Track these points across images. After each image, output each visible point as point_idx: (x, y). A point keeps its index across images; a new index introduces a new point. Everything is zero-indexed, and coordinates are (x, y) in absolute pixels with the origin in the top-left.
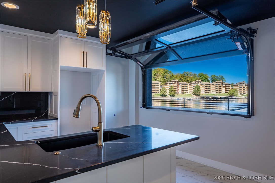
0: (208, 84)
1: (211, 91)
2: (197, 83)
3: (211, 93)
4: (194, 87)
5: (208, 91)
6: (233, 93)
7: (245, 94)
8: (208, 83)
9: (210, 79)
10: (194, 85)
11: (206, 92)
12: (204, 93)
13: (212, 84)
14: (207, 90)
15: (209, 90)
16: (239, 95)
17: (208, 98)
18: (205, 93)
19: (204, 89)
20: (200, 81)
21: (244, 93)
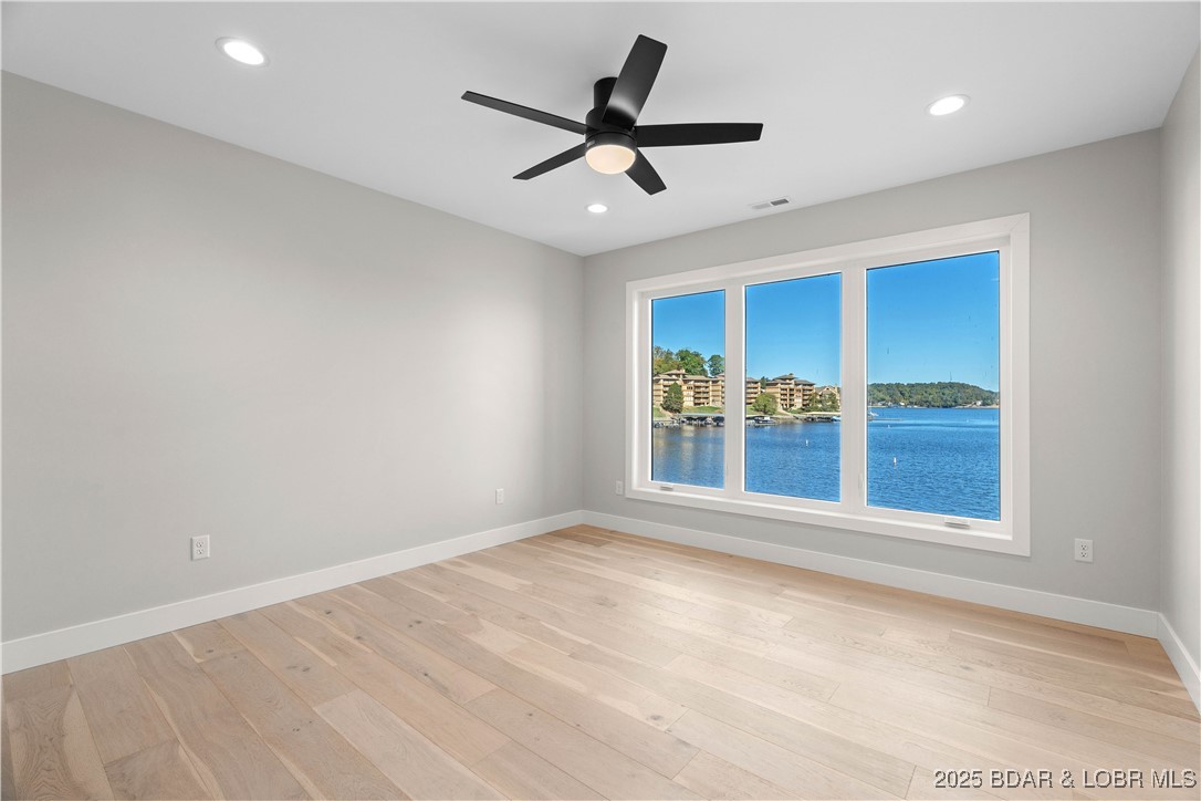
0: (702, 381)
1: (711, 399)
2: (674, 377)
3: (711, 404)
4: (667, 389)
5: (702, 400)
6: (765, 406)
7: (793, 408)
8: (703, 378)
9: (706, 367)
10: (666, 383)
11: (697, 401)
12: (692, 404)
13: (713, 382)
14: (701, 395)
15: (705, 395)
16: (780, 409)
17: (703, 419)
18: (695, 404)
19: (692, 393)
20: (683, 371)
21: (791, 405)
